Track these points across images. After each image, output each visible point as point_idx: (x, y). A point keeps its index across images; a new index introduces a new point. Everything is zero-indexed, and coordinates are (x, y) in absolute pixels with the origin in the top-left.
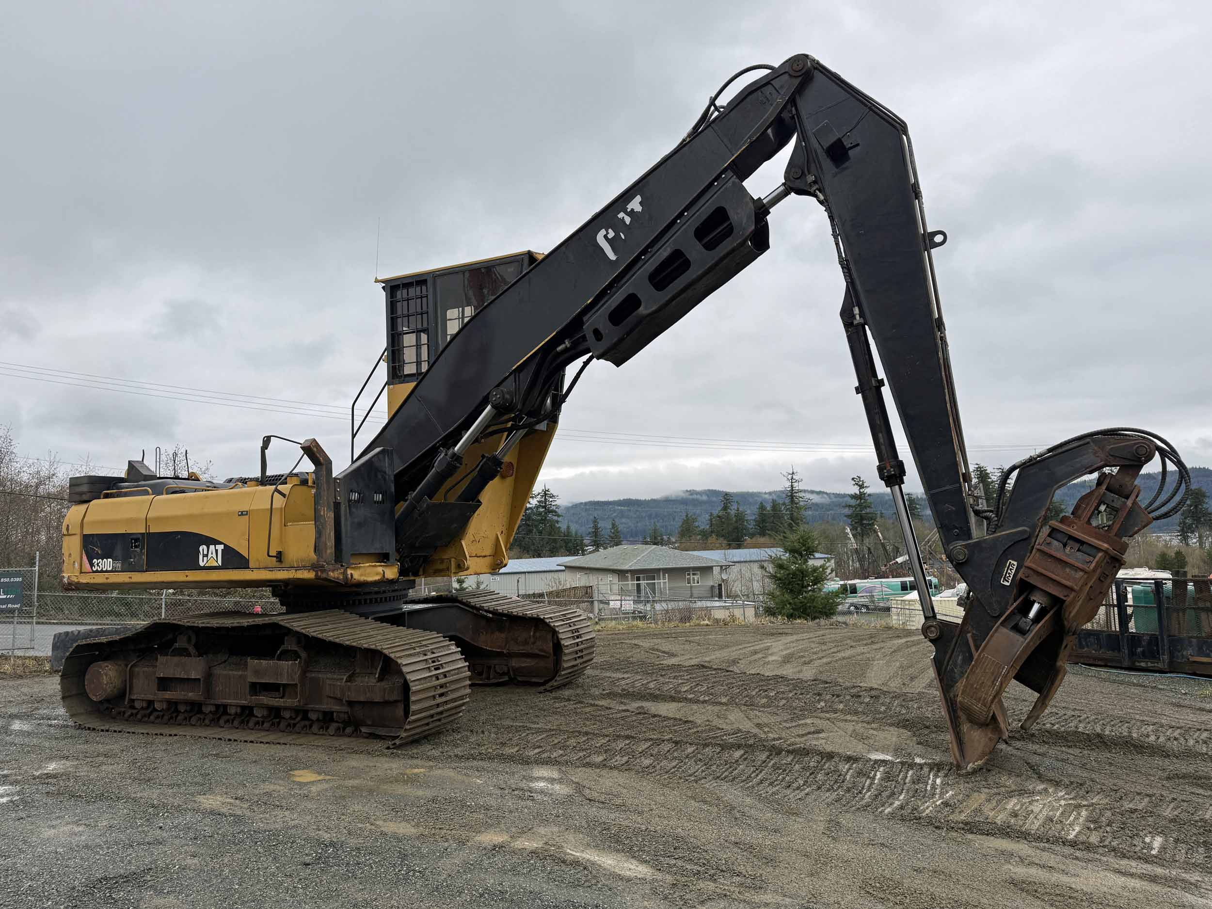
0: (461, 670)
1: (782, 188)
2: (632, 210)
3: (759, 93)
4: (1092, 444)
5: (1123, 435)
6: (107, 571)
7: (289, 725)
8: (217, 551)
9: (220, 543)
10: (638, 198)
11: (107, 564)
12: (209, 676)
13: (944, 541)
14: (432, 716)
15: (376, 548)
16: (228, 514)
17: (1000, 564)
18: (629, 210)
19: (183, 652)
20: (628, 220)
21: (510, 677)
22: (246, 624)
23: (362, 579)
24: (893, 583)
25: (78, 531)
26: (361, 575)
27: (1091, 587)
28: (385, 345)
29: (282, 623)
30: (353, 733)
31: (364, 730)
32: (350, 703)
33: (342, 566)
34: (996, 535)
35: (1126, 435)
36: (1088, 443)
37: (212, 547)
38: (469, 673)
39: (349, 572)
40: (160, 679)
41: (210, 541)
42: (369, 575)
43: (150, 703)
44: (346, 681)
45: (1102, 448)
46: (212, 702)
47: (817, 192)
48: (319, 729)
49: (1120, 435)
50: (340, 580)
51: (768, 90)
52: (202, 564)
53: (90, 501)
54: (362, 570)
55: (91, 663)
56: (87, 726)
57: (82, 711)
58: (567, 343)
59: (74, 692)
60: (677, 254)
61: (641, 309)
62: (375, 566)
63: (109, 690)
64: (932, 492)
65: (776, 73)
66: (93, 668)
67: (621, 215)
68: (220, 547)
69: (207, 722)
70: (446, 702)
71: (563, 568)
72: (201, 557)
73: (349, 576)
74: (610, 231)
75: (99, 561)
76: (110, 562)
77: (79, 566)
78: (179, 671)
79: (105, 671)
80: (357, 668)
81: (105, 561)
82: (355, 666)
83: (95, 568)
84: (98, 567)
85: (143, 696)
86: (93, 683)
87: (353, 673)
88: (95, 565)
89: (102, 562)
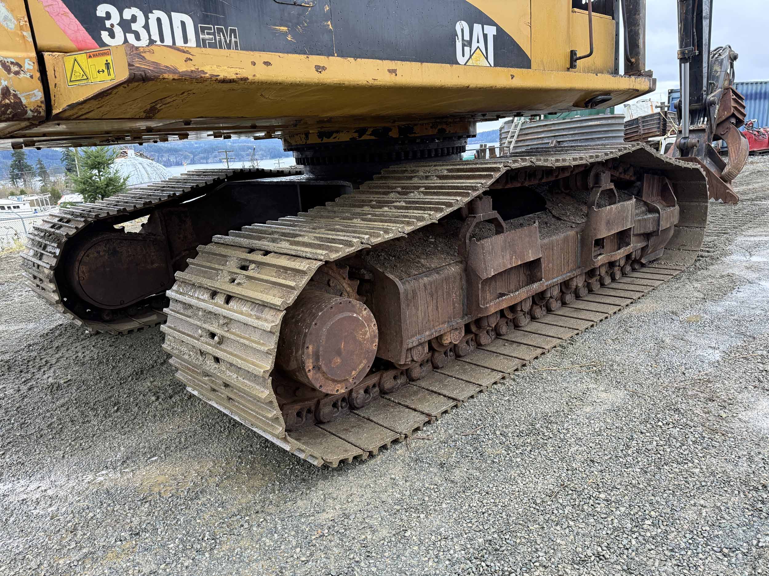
32: (648, 237)
68: (491, 31)
75: (128, 14)
76: (183, 24)
77: (19, 20)
78: (508, 257)
79: (364, 313)
80: (643, 199)
81: (159, 20)
82: (642, 197)
83: (112, 35)
84: (131, 37)
85: (427, 333)
86: (339, 353)
87: (646, 204)
88: (112, 25)
89: (147, 18)
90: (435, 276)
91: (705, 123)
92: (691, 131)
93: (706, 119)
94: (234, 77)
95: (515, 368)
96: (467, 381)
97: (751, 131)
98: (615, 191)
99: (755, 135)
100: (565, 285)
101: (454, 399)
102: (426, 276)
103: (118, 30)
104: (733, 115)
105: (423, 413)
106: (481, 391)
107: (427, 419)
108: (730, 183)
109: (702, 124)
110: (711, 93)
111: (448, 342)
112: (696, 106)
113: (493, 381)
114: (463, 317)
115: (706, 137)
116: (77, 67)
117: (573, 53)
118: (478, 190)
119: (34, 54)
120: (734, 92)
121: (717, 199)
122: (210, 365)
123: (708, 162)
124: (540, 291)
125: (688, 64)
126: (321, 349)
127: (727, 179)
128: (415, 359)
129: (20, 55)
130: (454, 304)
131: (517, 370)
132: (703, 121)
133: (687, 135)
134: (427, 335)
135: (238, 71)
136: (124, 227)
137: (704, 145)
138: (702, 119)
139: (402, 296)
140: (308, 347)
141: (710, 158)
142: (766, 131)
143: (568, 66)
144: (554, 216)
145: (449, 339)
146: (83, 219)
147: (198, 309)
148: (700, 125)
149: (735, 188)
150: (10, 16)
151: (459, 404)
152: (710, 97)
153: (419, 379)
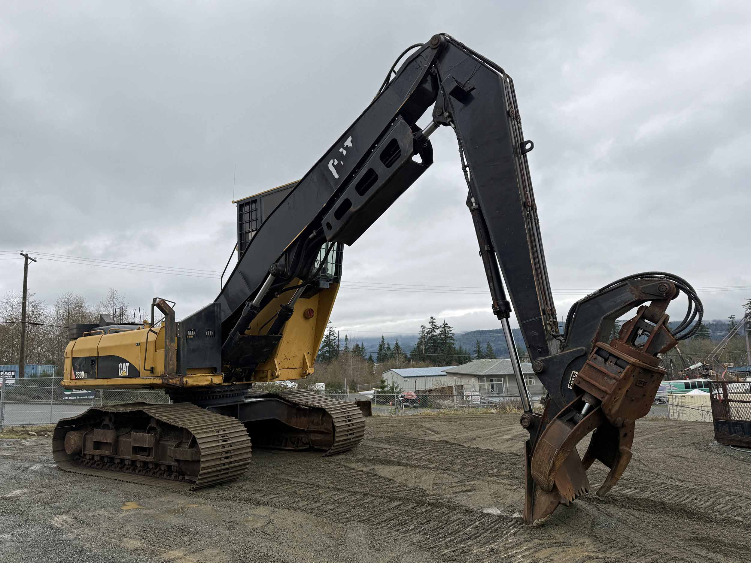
0: (244, 442)
1: (433, 123)
2: (347, 146)
3: (414, 62)
4: (629, 284)
5: (654, 277)
6: (81, 379)
7: (154, 473)
8: (126, 366)
9: (128, 362)
10: (350, 138)
11: (81, 374)
12: (117, 441)
13: (531, 357)
14: (220, 471)
15: (208, 364)
16: (131, 345)
17: (567, 373)
18: (345, 146)
19: (106, 427)
20: (345, 152)
21: (310, 446)
22: (128, 411)
23: (195, 384)
24: (679, 384)
25: (70, 356)
26: (194, 381)
27: (627, 391)
28: (237, 241)
29: (144, 411)
30: (182, 479)
31: (186, 478)
32: (178, 461)
33: (179, 376)
34: (564, 352)
35: (656, 277)
36: (626, 284)
37: (124, 364)
38: (251, 444)
39: (185, 379)
40: (95, 442)
41: (124, 361)
42: (200, 381)
43: (93, 456)
44: (175, 447)
45: (637, 288)
46: (118, 457)
47: (451, 123)
48: (167, 476)
49: (652, 277)
50: (178, 384)
51: (419, 59)
52: (120, 374)
53: (76, 338)
54: (195, 379)
55: (67, 432)
56: (62, 468)
57: (63, 460)
58: (314, 233)
59: (60, 449)
60: (371, 172)
61: (352, 208)
62: (205, 376)
63: (74, 448)
64: (523, 322)
65: (424, 48)
66: (68, 435)
67: (341, 150)
68: (128, 364)
69: (118, 469)
70: (231, 462)
71: (446, 374)
72: (120, 370)
73: (185, 382)
74: (335, 160)
78: (103, 438)
80: (183, 439)
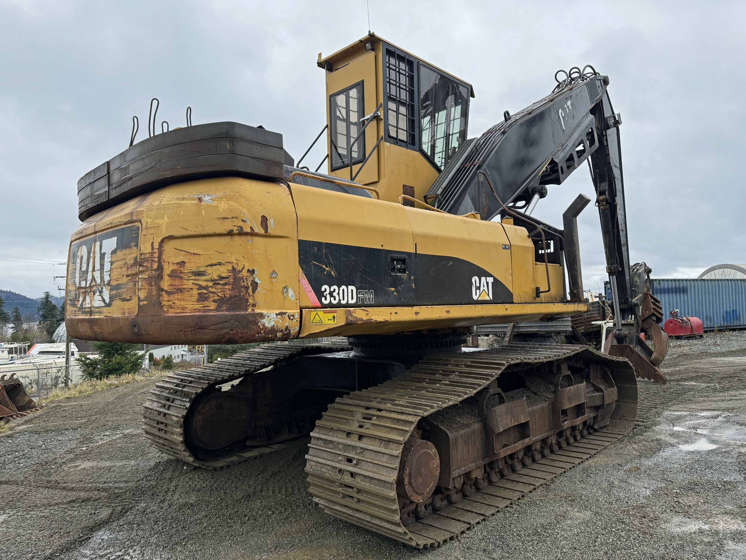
2: (569, 106)
6: (347, 305)
8: (488, 283)
9: (491, 276)
11: (347, 293)
16: (495, 246)
18: (567, 105)
25: (290, 233)
30: (589, 432)
31: (595, 427)
32: (597, 409)
37: (483, 279)
40: (498, 435)
41: (482, 273)
52: (476, 297)
68: (490, 280)
72: (474, 290)
74: (563, 112)
75: (332, 289)
76: (352, 290)
77: (296, 296)
78: (509, 419)
79: (433, 450)
80: (591, 381)
81: (343, 290)
82: (590, 380)
83: (326, 299)
84: (332, 299)
85: (463, 469)
86: (421, 475)
87: (593, 385)
88: (326, 294)
89: (339, 290)
90: (467, 430)
91: (633, 319)
92: (623, 325)
93: (633, 316)
94: (383, 320)
95: (518, 497)
96: (488, 505)
97: (676, 319)
98: (572, 376)
99: (679, 322)
100: (544, 441)
101: (483, 515)
102: (462, 429)
103: (328, 296)
104: (653, 314)
105: (465, 522)
106: (498, 511)
107: (468, 526)
108: (658, 367)
109: (631, 319)
110: (635, 297)
111: (474, 476)
112: (624, 306)
113: (505, 505)
114: (483, 460)
115: (635, 330)
116: (317, 317)
117: (537, 289)
118: (494, 377)
119: (299, 311)
120: (651, 296)
121: (650, 379)
122: (347, 479)
123: (639, 349)
124: (529, 445)
125: (615, 276)
126: (413, 471)
127: (656, 363)
128: (456, 486)
129: (295, 311)
130: (478, 450)
131: (519, 499)
132: (631, 318)
133: (621, 328)
134: (463, 470)
135: (385, 317)
136: (221, 387)
137: (634, 336)
138: (630, 316)
139: (450, 441)
140: (406, 470)
141: (640, 346)
142: (688, 319)
143: (535, 296)
144: (532, 392)
145: (475, 474)
146: (207, 382)
147: (339, 443)
148: (629, 321)
149: (662, 370)
150: (294, 295)
151: (486, 518)
152: (634, 300)
153: (455, 503)
